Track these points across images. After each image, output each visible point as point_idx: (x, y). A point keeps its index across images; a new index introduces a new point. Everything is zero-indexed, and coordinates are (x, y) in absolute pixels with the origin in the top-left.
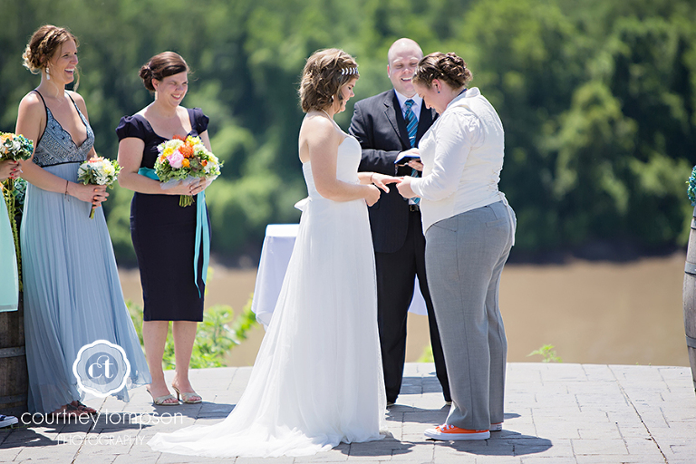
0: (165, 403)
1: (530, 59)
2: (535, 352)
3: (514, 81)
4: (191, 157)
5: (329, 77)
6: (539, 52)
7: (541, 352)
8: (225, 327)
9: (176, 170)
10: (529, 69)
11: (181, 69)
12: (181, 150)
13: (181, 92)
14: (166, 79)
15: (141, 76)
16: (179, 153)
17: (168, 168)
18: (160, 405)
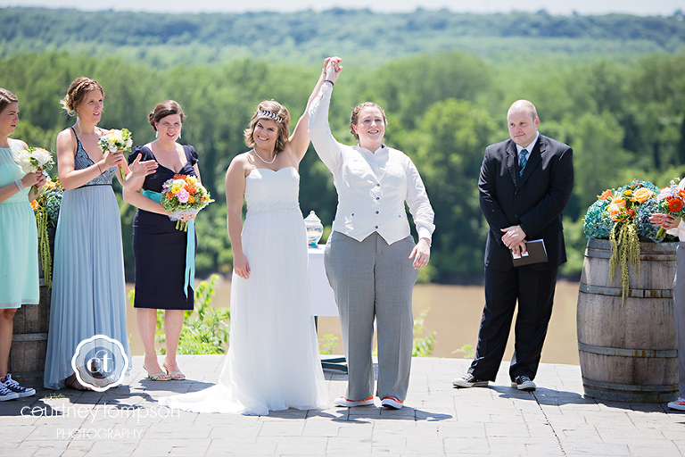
0: (158, 379)
1: (466, 144)
2: (458, 350)
3: (456, 159)
4: (193, 194)
6: (473, 141)
7: (462, 350)
8: (222, 322)
9: (183, 204)
10: (465, 151)
12: (186, 188)
13: (173, 131)
14: (161, 121)
16: (185, 191)
17: (176, 202)
18: (154, 380)
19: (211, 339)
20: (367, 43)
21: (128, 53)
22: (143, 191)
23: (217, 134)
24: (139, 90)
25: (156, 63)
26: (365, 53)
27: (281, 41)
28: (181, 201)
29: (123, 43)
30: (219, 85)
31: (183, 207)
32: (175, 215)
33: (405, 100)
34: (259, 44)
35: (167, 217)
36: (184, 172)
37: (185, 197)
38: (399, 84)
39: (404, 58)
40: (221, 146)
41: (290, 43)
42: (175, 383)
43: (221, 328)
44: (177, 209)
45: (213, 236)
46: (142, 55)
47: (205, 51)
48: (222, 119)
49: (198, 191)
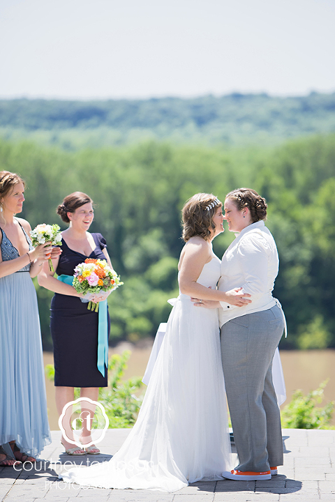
0: (75, 453)
4: (103, 277)
5: (200, 218)
8: (133, 396)
9: (93, 287)
11: (88, 201)
12: (96, 273)
13: (89, 218)
14: (77, 210)
15: (59, 212)
16: (95, 275)
17: (86, 285)
18: (71, 455)
19: (123, 412)
20: (264, 125)
21: (41, 138)
22: (56, 276)
23: (124, 212)
24: (52, 172)
25: (67, 146)
26: (262, 134)
27: (183, 124)
28: (91, 284)
29: (35, 127)
30: (126, 165)
31: (93, 290)
32: (86, 297)
33: (300, 178)
34: (163, 128)
35: (78, 299)
36: (94, 256)
37: (94, 281)
38: (295, 162)
39: (300, 138)
40: (128, 223)
41: (191, 126)
42: (91, 456)
43: (132, 401)
44: (87, 292)
45: (123, 307)
46: (54, 139)
47: (112, 134)
48: (129, 198)
49: (107, 275)
